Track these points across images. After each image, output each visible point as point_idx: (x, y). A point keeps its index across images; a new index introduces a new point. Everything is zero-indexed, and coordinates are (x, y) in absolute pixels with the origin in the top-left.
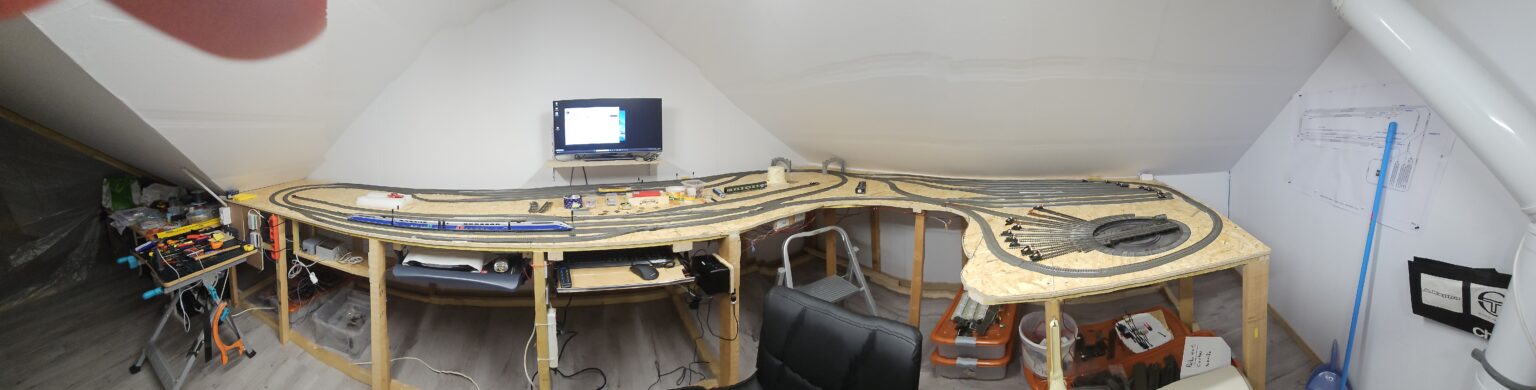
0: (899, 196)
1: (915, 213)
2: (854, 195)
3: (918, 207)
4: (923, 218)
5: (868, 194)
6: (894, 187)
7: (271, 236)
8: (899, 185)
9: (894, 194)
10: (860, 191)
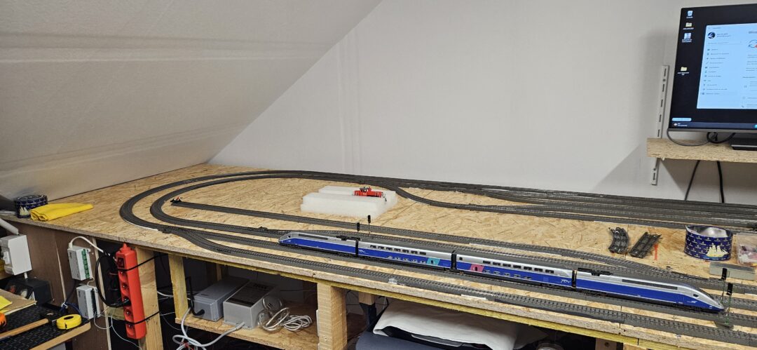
7: (124, 292)
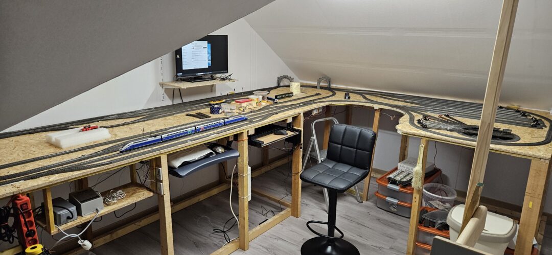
0: (367, 101)
1: (375, 110)
2: (344, 99)
3: (377, 107)
4: (379, 113)
5: (351, 99)
6: (365, 98)
8: (367, 96)
9: (364, 100)
10: (347, 98)
